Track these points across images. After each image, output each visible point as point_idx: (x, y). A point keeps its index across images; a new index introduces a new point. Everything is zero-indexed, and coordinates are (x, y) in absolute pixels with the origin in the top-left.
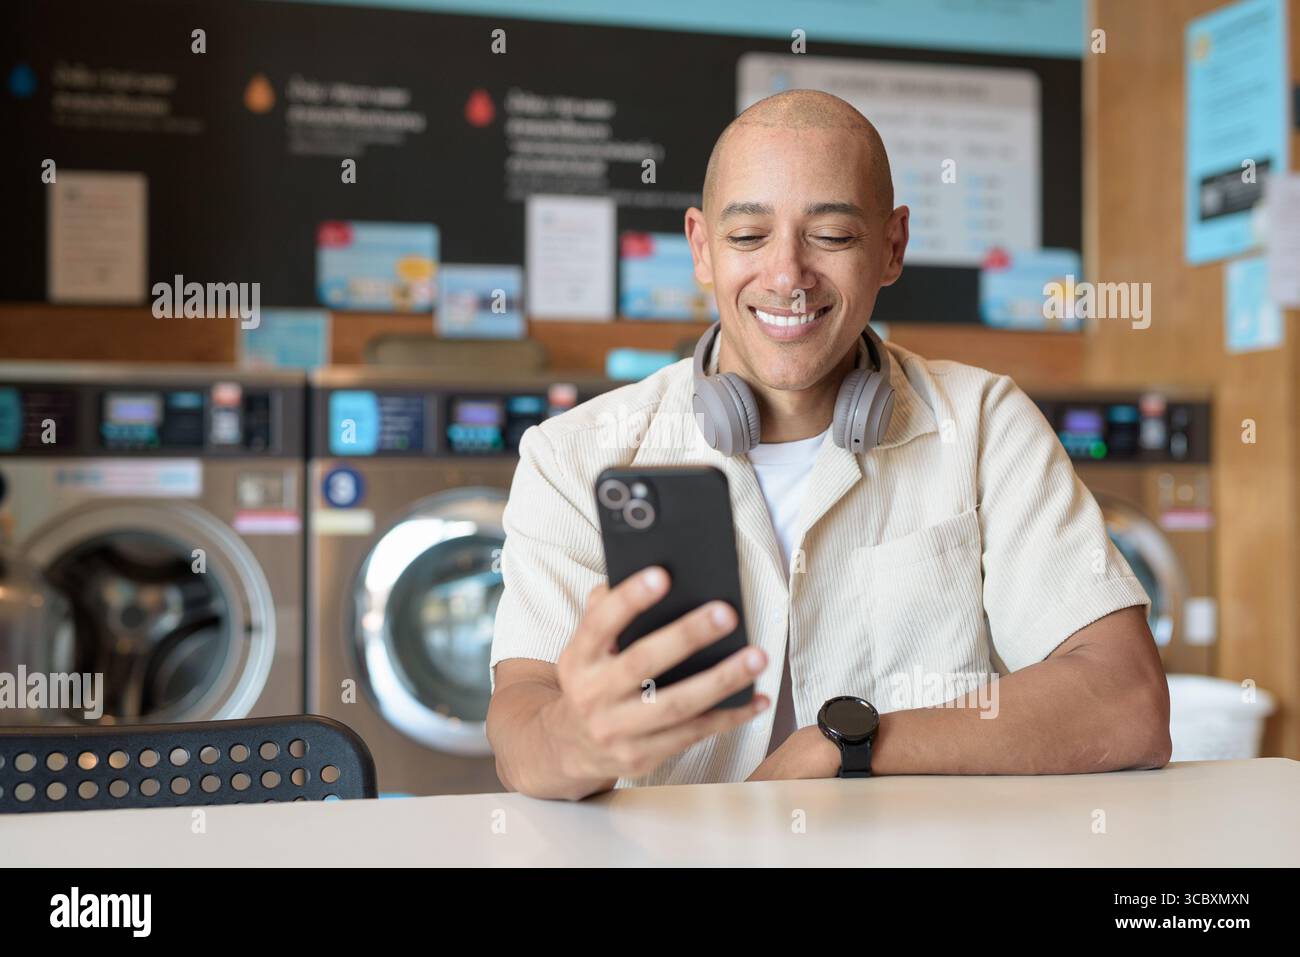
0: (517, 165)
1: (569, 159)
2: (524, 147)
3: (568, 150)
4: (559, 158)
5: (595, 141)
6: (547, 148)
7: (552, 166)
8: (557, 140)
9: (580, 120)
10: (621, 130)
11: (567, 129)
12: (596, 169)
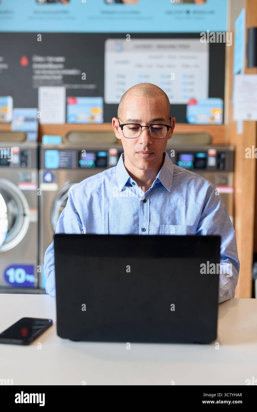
0: (35, 78)
1: (51, 75)
2: (38, 72)
3: (51, 72)
4: (48, 75)
5: (59, 69)
6: (44, 72)
7: (46, 77)
8: (47, 69)
9: (55, 63)
10: (67, 65)
11: (51, 66)
12: (60, 78)
